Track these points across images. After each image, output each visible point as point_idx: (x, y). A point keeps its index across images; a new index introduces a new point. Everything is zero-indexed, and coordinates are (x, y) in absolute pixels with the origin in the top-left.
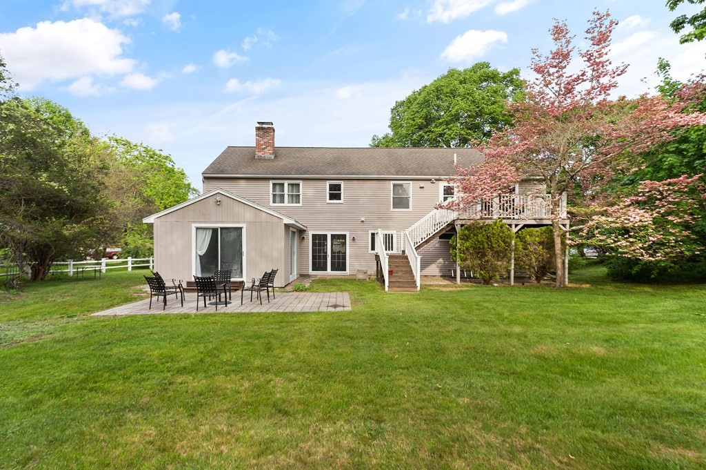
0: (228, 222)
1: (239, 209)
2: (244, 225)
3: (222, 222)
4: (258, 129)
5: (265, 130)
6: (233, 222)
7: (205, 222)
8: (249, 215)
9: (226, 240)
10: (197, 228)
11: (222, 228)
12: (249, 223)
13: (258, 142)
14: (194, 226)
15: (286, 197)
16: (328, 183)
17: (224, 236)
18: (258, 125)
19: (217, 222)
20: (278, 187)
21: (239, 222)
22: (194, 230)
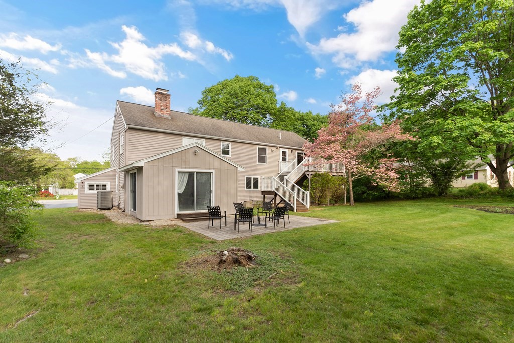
0: (202, 168)
1: (210, 159)
2: (213, 171)
3: (198, 168)
6: (206, 169)
7: (186, 168)
8: (217, 163)
9: (200, 181)
10: (179, 172)
11: (197, 173)
12: (217, 170)
14: (177, 170)
16: (221, 142)
17: (198, 178)
19: (194, 168)
21: (210, 169)
22: (177, 173)
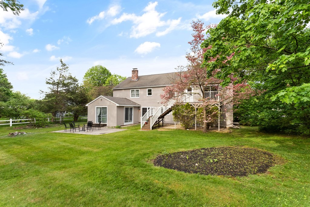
4: (133, 71)
5: (135, 71)
8: (108, 103)
10: (97, 108)
11: (102, 108)
12: (108, 106)
13: (132, 75)
15: (135, 95)
16: (147, 89)
18: (133, 70)
19: (101, 106)
20: (133, 91)
21: (106, 106)
